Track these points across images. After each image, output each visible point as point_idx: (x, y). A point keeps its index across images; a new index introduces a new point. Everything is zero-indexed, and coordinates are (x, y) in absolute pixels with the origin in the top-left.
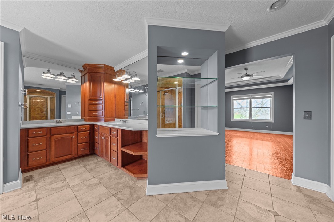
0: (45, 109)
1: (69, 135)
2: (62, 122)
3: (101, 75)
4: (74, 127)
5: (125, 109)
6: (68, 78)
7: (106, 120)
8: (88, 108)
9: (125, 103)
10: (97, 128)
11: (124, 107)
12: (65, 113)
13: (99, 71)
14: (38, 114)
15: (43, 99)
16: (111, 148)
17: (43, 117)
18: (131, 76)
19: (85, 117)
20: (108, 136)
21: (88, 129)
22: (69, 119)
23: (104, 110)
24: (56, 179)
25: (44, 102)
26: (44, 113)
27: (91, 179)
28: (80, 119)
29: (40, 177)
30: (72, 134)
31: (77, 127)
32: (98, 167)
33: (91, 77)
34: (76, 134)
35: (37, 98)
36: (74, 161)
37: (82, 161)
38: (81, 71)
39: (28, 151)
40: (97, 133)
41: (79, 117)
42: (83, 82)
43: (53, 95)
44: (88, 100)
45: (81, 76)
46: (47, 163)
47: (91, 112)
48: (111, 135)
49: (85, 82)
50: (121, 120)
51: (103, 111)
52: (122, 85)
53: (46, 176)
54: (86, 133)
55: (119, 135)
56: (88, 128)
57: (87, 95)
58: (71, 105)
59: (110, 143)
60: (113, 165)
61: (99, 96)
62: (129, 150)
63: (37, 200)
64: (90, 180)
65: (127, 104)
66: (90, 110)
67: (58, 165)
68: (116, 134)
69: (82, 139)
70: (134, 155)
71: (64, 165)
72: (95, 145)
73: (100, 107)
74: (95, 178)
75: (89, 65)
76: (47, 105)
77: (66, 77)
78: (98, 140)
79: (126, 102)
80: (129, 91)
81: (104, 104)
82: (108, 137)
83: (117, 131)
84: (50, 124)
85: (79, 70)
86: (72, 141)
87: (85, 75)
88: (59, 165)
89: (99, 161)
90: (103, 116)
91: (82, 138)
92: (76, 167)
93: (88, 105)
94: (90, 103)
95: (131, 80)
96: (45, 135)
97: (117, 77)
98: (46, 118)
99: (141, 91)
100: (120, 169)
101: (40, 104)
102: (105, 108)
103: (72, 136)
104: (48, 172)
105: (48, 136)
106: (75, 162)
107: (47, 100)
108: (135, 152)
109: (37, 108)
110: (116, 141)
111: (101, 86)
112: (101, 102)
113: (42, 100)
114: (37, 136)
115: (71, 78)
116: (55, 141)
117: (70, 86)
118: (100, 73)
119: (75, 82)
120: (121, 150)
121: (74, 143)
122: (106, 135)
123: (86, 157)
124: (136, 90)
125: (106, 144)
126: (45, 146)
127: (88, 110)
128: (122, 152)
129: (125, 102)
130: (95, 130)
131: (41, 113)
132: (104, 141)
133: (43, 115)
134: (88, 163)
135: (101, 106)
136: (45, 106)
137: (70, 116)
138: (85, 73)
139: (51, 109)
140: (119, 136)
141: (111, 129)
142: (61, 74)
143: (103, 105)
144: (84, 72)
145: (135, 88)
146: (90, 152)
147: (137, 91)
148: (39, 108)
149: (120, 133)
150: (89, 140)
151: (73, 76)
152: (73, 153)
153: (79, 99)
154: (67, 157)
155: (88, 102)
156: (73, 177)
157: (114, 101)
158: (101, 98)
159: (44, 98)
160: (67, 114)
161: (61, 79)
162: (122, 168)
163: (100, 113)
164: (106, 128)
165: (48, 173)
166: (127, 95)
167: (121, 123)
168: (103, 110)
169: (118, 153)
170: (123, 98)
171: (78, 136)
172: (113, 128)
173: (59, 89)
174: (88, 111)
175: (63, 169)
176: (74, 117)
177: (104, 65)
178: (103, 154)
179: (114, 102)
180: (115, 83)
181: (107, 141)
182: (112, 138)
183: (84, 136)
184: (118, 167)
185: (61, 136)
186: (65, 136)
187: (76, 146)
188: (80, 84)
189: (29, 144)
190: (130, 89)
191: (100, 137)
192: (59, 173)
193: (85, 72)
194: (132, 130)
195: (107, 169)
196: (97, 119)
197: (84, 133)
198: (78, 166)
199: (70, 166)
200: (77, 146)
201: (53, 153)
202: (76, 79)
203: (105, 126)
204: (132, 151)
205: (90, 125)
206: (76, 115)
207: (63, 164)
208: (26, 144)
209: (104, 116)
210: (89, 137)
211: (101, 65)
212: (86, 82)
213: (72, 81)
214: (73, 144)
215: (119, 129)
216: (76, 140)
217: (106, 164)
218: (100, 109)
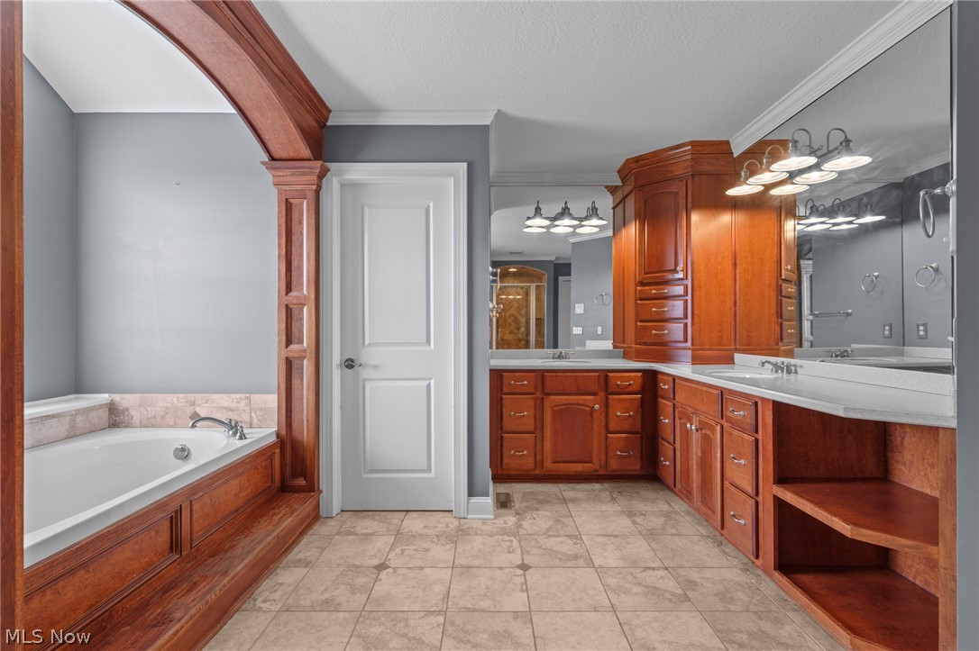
0: (523, 320)
1: (585, 400)
2: (566, 358)
3: (678, 188)
4: (596, 374)
5: (780, 314)
6: (581, 220)
7: (696, 360)
8: (637, 314)
9: (779, 289)
10: (666, 387)
11: (774, 305)
12: (569, 330)
13: (671, 172)
14: (512, 332)
15: (520, 291)
16: (728, 474)
17: (520, 340)
18: (819, 157)
19: (625, 346)
20: (713, 423)
21: (636, 387)
22: (578, 348)
23: (689, 321)
24: (559, 526)
25: (523, 299)
26: (523, 329)
27: (654, 569)
28: (610, 351)
29: (524, 504)
30: (592, 397)
31: (605, 375)
32: (674, 531)
33: (646, 202)
34: (604, 398)
35: (509, 289)
36: (597, 486)
37: (620, 493)
38: (613, 190)
39: (502, 429)
40: (666, 404)
41: (608, 345)
42: (618, 225)
43: (540, 279)
44: (636, 286)
45: (612, 206)
46: (537, 472)
47: (645, 328)
48: (723, 422)
49: (624, 225)
50: (763, 364)
51: (686, 325)
52: (770, 208)
53: (537, 509)
54: (631, 399)
55: (764, 426)
56: (635, 381)
57: (632, 267)
58: (582, 305)
59: (719, 451)
60: (730, 546)
61: (672, 267)
62: (816, 504)
63: (524, 567)
64: (651, 572)
65: (791, 289)
66: (641, 321)
67: (560, 485)
68: (748, 420)
69: (618, 416)
70: (849, 535)
71: (573, 489)
72: (661, 448)
73: (676, 308)
74: (666, 569)
75: (637, 160)
76: (528, 307)
77: (575, 219)
78: (670, 431)
79: (785, 280)
80: (799, 227)
81: (689, 298)
82: (712, 429)
83: (753, 408)
84: (541, 361)
85: (606, 187)
86: (592, 421)
87: (624, 198)
88: (563, 486)
89: (676, 513)
90: (686, 340)
91: (618, 413)
92: (604, 507)
93: (636, 304)
94: (644, 296)
95: (815, 177)
96: (533, 391)
97: (747, 179)
98: (527, 346)
99: (869, 219)
100: (770, 576)
101: (516, 305)
102: (696, 312)
103: (591, 405)
104: (539, 497)
105: (539, 394)
106: (601, 490)
107: (527, 294)
108: (855, 524)
109: (510, 316)
110: (749, 451)
111: (681, 228)
112: (679, 290)
113: (519, 295)
114: (517, 391)
115: (586, 218)
116: (554, 413)
117: (584, 246)
118: (673, 179)
119: (597, 229)
120: (774, 496)
121: (598, 427)
122: (703, 418)
123: (630, 484)
124: (840, 219)
125: (704, 451)
126: (533, 421)
127: (636, 321)
128: (780, 504)
129: (780, 281)
130: (660, 392)
131: (516, 331)
132: (696, 438)
133: (520, 336)
134: (640, 506)
135: (679, 304)
136: (523, 311)
137: (581, 340)
138: (625, 193)
139: (536, 319)
140: (765, 432)
141: (724, 396)
142: (565, 212)
143: (686, 302)
144: (620, 191)
145: (831, 212)
146: (642, 468)
147: (843, 223)
148: (514, 316)
149: (767, 417)
150: (640, 427)
151: (593, 212)
152: (595, 459)
153: (607, 286)
154: (579, 467)
155: (636, 291)
156: (600, 539)
157: (729, 283)
158: (681, 275)
159: (522, 288)
160: (574, 333)
161: (564, 227)
162: (777, 575)
163: (676, 331)
164: (705, 389)
165: (540, 502)
166: (788, 249)
167: (767, 374)
168: (686, 317)
169: (757, 503)
170: (770, 265)
171: (607, 405)
172: (732, 392)
173: (553, 259)
174: (636, 324)
175: (573, 500)
176: (592, 345)
177: (693, 143)
178: (692, 488)
179: (732, 283)
180: (736, 204)
181: (707, 441)
182: (730, 434)
183: (624, 410)
184: (759, 562)
185: (565, 400)
186: (576, 402)
187: (603, 438)
188: (610, 233)
189: (504, 409)
190: (806, 217)
191: (677, 421)
192: (562, 509)
193: (627, 189)
194: (841, 414)
195: (708, 555)
196: (664, 352)
197: (626, 399)
198: (609, 508)
199: (589, 498)
200: (607, 438)
201: (548, 445)
202: (602, 219)
203: (698, 383)
204: (835, 516)
205: (644, 371)
206: (596, 337)
207: (571, 485)
208: (499, 411)
209: (689, 344)
210: (639, 417)
211: (678, 147)
212: (630, 222)
213: (591, 228)
214: (596, 429)
215: (763, 399)
216: (603, 418)
217: (703, 531)
218: (675, 316)
